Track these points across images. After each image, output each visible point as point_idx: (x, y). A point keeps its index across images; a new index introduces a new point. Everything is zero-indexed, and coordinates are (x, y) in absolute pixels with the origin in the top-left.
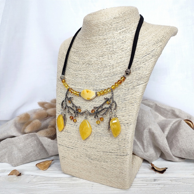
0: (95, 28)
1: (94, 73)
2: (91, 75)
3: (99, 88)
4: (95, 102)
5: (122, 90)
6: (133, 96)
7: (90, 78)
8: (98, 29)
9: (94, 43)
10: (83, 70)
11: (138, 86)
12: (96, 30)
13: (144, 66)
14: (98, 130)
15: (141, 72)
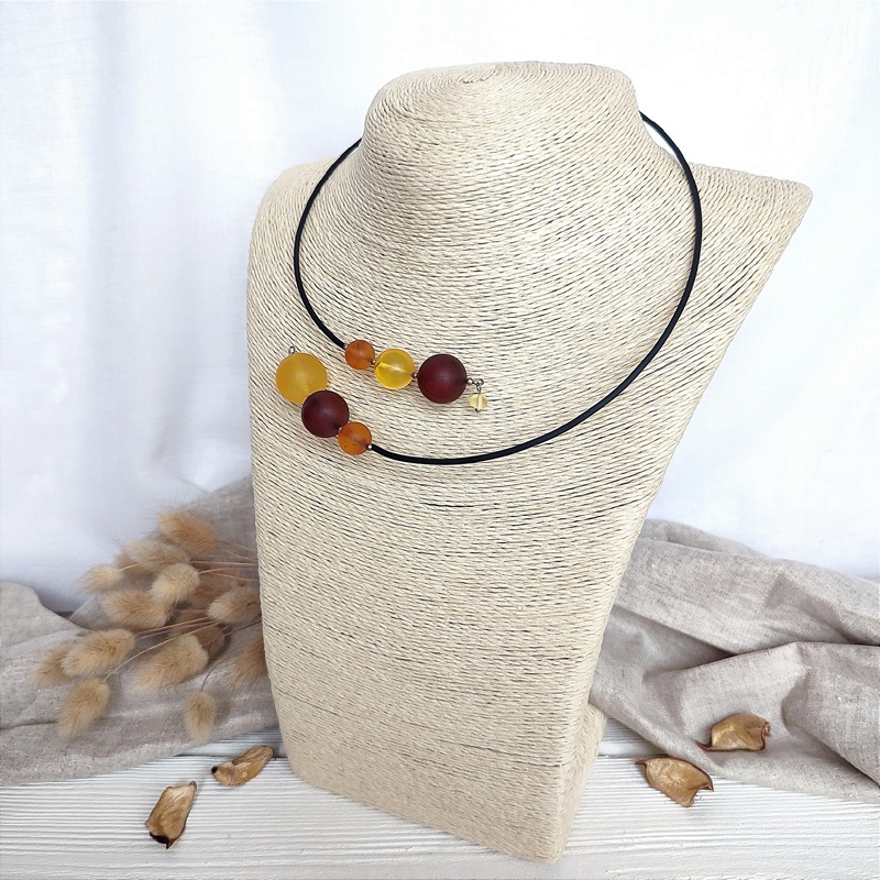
0: (429, 207)
1: (423, 423)
2: (410, 434)
3: (448, 499)
4: (433, 557)
5: (550, 519)
6: (594, 550)
7: (406, 446)
8: (441, 212)
9: (424, 273)
10: (373, 399)
11: (617, 513)
12: (434, 217)
13: (647, 420)
14: (445, 669)
15: (634, 448)
